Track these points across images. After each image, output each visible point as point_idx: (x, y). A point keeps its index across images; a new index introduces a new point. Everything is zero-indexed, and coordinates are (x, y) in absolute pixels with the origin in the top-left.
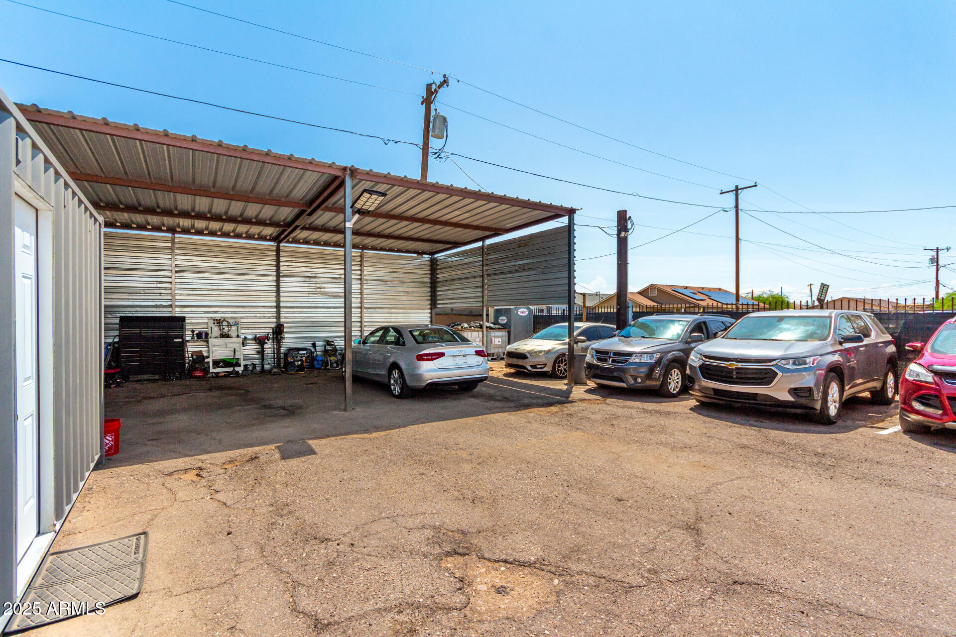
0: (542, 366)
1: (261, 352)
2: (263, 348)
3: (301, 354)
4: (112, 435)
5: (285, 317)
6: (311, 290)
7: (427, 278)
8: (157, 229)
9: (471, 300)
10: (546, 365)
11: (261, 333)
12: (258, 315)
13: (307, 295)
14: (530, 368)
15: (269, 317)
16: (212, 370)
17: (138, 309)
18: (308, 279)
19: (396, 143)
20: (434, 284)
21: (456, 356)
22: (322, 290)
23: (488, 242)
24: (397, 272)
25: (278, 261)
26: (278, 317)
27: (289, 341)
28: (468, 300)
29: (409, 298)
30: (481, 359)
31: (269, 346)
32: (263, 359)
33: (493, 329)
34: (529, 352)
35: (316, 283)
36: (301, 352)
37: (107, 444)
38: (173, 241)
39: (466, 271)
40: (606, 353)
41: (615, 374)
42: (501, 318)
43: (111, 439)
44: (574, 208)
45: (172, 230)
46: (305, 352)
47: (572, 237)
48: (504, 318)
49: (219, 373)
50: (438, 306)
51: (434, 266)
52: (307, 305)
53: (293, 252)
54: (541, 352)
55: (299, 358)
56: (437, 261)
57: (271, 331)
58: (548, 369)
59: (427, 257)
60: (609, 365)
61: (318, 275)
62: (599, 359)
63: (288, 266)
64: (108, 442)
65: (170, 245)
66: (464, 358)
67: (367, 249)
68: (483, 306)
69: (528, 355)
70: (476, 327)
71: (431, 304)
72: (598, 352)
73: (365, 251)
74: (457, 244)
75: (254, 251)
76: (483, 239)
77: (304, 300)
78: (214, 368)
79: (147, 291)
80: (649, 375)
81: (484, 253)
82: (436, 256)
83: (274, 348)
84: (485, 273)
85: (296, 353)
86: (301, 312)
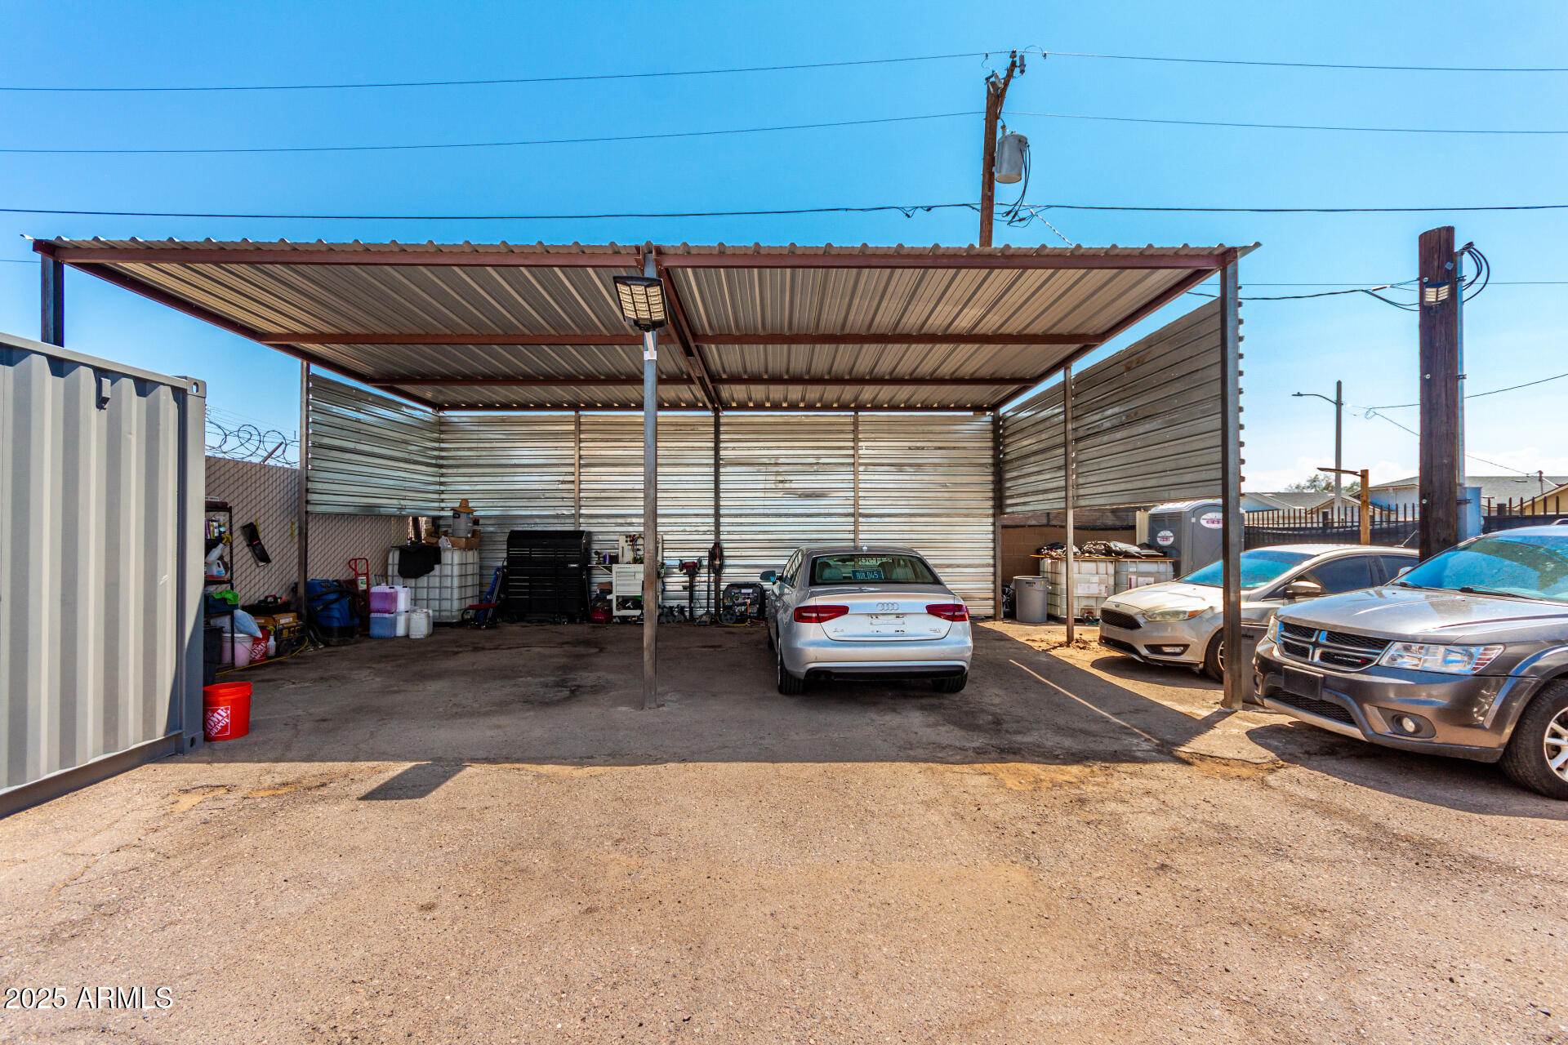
0: (1178, 650)
1: (691, 588)
2: (692, 581)
3: (745, 594)
5: (729, 533)
6: (768, 486)
7: (987, 457)
8: (557, 406)
9: (1051, 496)
10: (1186, 646)
11: (690, 556)
12: (688, 529)
13: (762, 495)
14: (1144, 652)
15: (705, 533)
16: (615, 613)
17: (538, 521)
18: (763, 468)
19: (929, 209)
20: (999, 469)
21: (877, 615)
22: (787, 486)
24: (923, 448)
25: (717, 441)
26: (717, 533)
27: (732, 574)
28: (1046, 496)
29: (946, 495)
30: (942, 625)
31: (703, 577)
32: (691, 598)
33: (1133, 556)
34: (1144, 614)
35: (778, 473)
36: (743, 591)
38: (578, 423)
39: (1044, 436)
40: (1307, 631)
41: (1326, 696)
42: (1162, 533)
43: (225, 715)
45: (574, 406)
46: (750, 591)
48: (1168, 533)
49: (629, 617)
50: (1009, 510)
51: (999, 433)
52: (761, 511)
53: (741, 424)
54: (1176, 614)
55: (740, 601)
56: (1005, 420)
57: (707, 554)
59: (988, 416)
60: (1313, 666)
61: (781, 461)
63: (734, 449)
64: (220, 718)
65: (573, 428)
66: (899, 621)
67: (863, 408)
68: (1066, 508)
69: (1141, 621)
70: (1098, 552)
71: (994, 507)
72: (1288, 627)
73: (860, 413)
74: (1027, 382)
75: (682, 428)
76: (1065, 363)
77: (757, 502)
78: (618, 609)
79: (547, 495)
81: (1069, 393)
82: (1002, 410)
83: (709, 582)
84: (1070, 437)
85: (737, 591)
86: (753, 524)
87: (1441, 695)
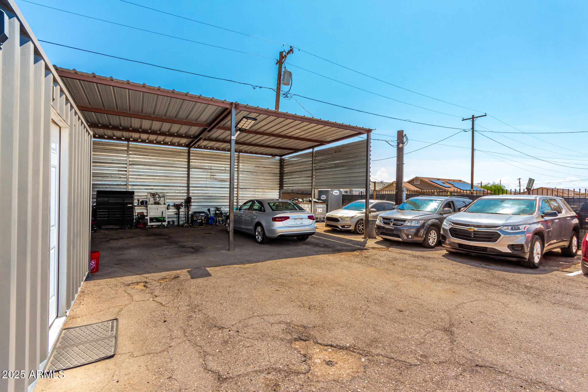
0: (348, 226)
1: (178, 214)
2: (179, 211)
3: (201, 215)
4: (95, 261)
5: (192, 193)
6: (208, 177)
7: (277, 171)
8: (119, 139)
9: (305, 185)
10: (350, 225)
11: (178, 202)
12: (176, 191)
13: (205, 180)
14: (340, 227)
15: (183, 193)
16: (149, 224)
17: (107, 186)
18: (206, 170)
19: (261, 88)
20: (282, 175)
21: (296, 219)
22: (215, 177)
23: (316, 149)
24: (259, 167)
25: (189, 159)
26: (188, 193)
27: (194, 208)
28: (302, 185)
29: (266, 182)
30: (311, 221)
31: (182, 210)
32: (179, 218)
33: (317, 203)
34: (340, 217)
35: (211, 172)
36: (201, 214)
37: (92, 266)
38: (128, 147)
39: (302, 167)
40: (390, 219)
41: (395, 232)
42: (322, 196)
43: (94, 263)
44: (370, 129)
45: (128, 140)
46: (204, 214)
47: (369, 147)
48: (325, 196)
49: (153, 225)
50: (284, 188)
51: (282, 163)
52: (205, 186)
53: (198, 154)
54: (348, 217)
55: (200, 218)
56: (284, 160)
57: (184, 201)
58: (352, 228)
59: (278, 158)
60: (391, 226)
61: (212, 168)
62: (385, 223)
63: (195, 162)
64: (92, 265)
65: (126, 148)
66: (301, 220)
67: (242, 152)
68: (312, 189)
69: (340, 219)
70: (307, 201)
71: (280, 187)
72: (384, 218)
73: (240, 154)
74: (296, 150)
75: (175, 153)
76: (313, 147)
77: (203, 183)
78: (150, 222)
79: (113, 176)
80: (416, 234)
81: (314, 156)
82: (283, 157)
83: (185, 211)
84: (313, 168)
85: (199, 214)
86: (202, 190)
87: (413, 230)
